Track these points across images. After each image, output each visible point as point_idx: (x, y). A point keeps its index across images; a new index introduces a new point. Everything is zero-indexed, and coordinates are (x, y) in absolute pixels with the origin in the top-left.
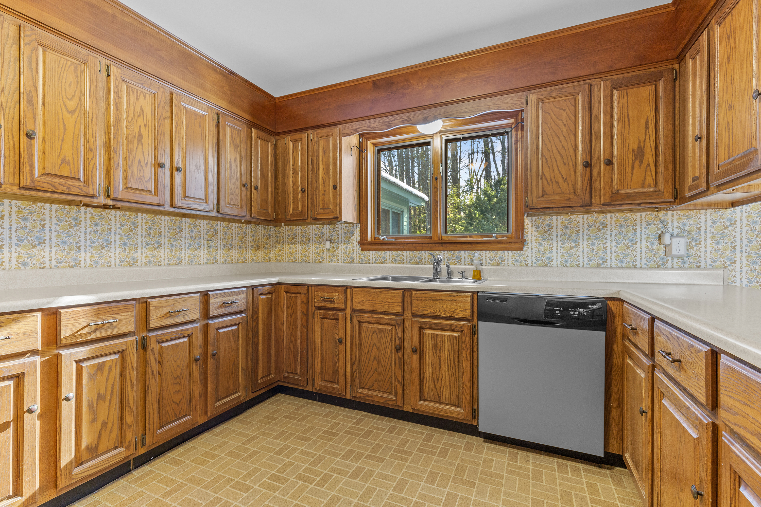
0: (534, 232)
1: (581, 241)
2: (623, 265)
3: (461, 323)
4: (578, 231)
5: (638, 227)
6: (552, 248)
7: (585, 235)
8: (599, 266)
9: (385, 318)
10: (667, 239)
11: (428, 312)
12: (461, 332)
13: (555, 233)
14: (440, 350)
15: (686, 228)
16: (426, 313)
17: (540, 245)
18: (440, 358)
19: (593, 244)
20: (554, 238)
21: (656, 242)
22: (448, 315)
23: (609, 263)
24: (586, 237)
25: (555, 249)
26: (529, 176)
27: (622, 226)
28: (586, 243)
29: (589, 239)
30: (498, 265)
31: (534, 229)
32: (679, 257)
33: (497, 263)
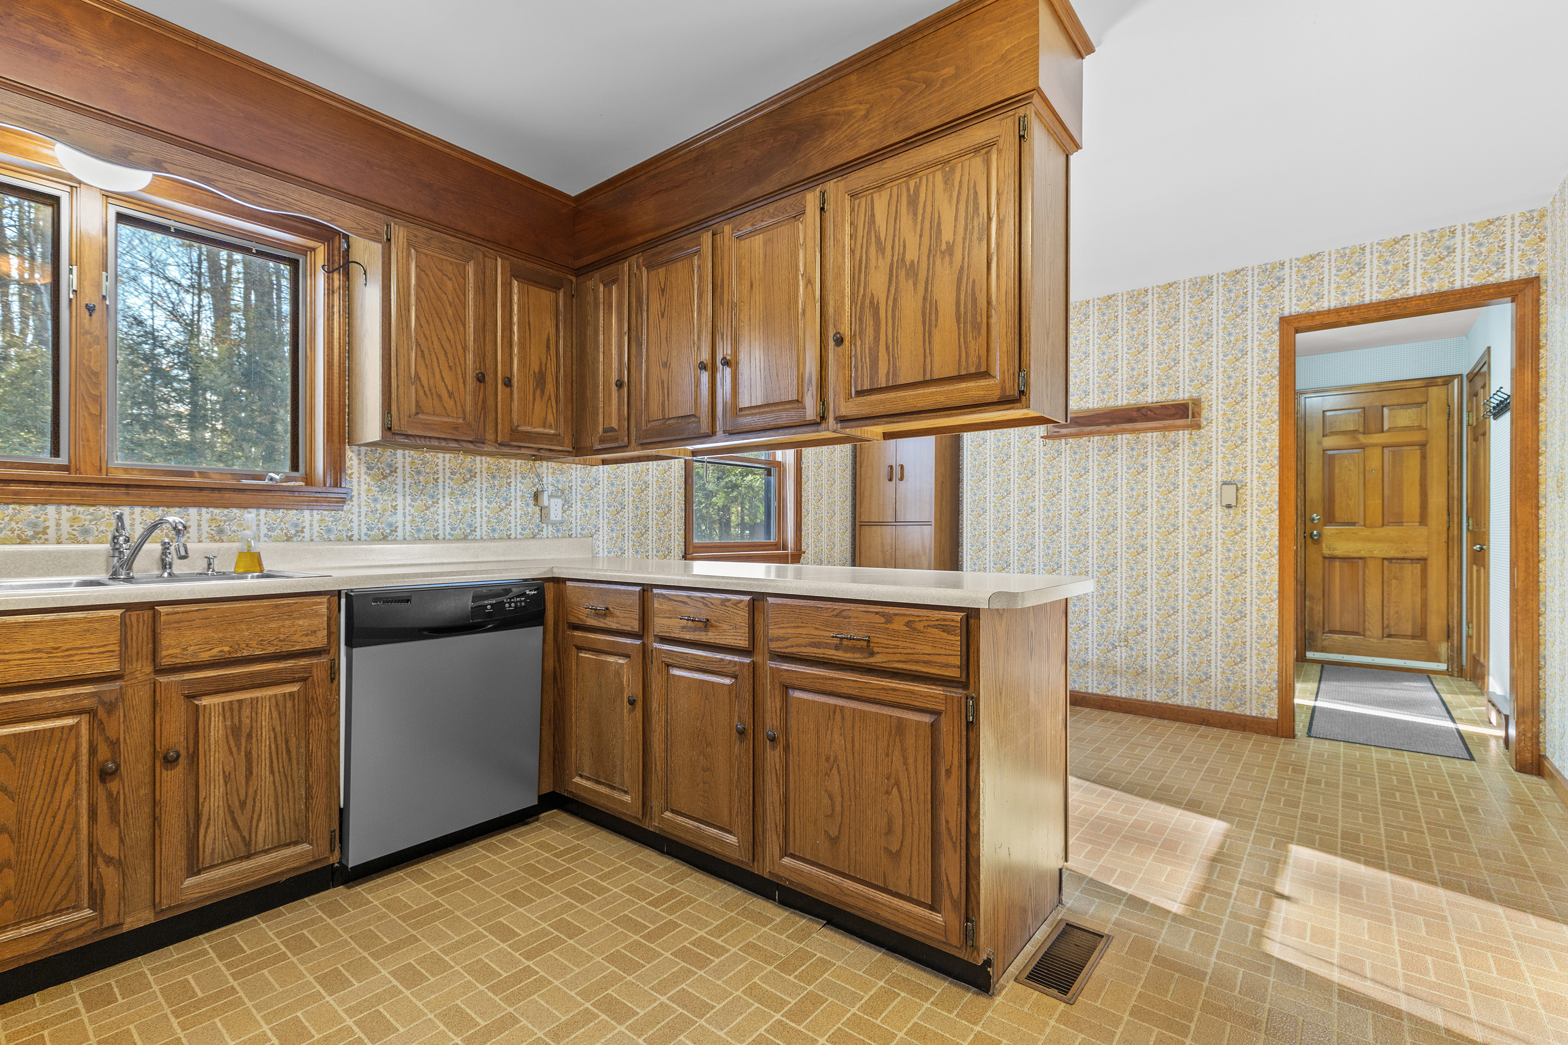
0: (364, 476)
1: (440, 496)
2: (496, 535)
3: (303, 662)
4: (436, 480)
5: (513, 480)
6: (395, 507)
7: (447, 487)
8: (465, 538)
9: (51, 699)
10: (545, 500)
11: (215, 652)
12: (304, 680)
13: (400, 481)
14: (250, 736)
15: (560, 486)
16: (205, 656)
17: (376, 500)
18: (248, 755)
19: (458, 503)
20: (399, 488)
21: (531, 502)
22: (271, 650)
23: (478, 533)
24: (448, 490)
25: (400, 508)
26: (393, 374)
27: (494, 477)
28: (448, 499)
29: (452, 493)
30: (289, 539)
31: (363, 469)
32: (553, 524)
33: (286, 534)
